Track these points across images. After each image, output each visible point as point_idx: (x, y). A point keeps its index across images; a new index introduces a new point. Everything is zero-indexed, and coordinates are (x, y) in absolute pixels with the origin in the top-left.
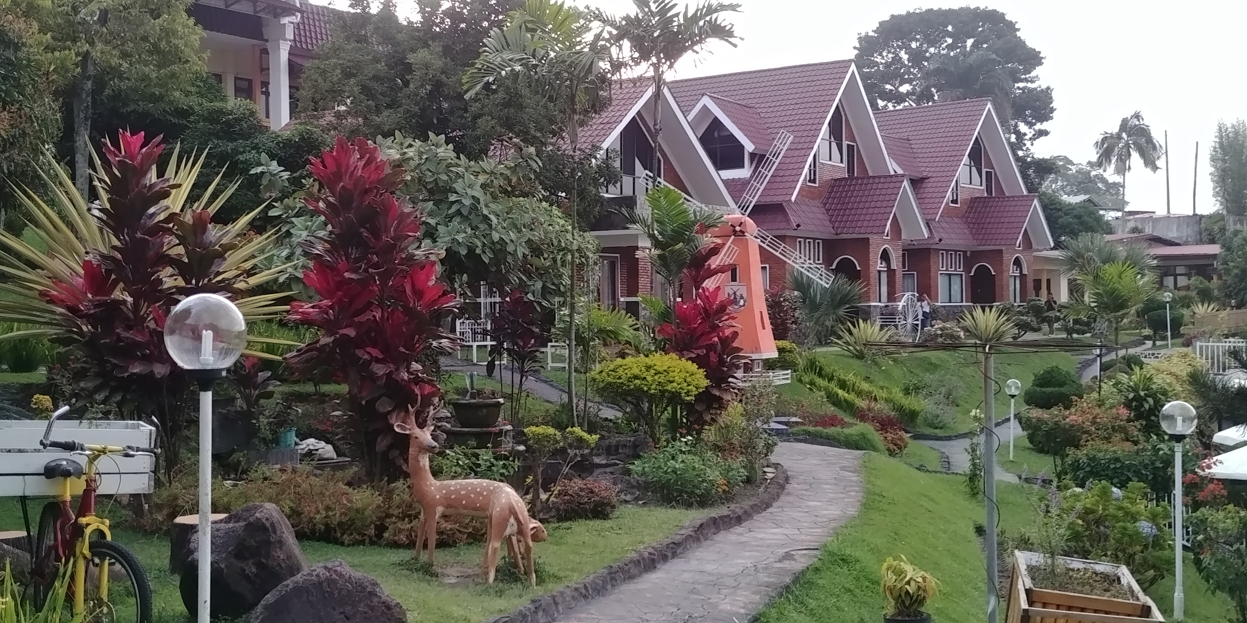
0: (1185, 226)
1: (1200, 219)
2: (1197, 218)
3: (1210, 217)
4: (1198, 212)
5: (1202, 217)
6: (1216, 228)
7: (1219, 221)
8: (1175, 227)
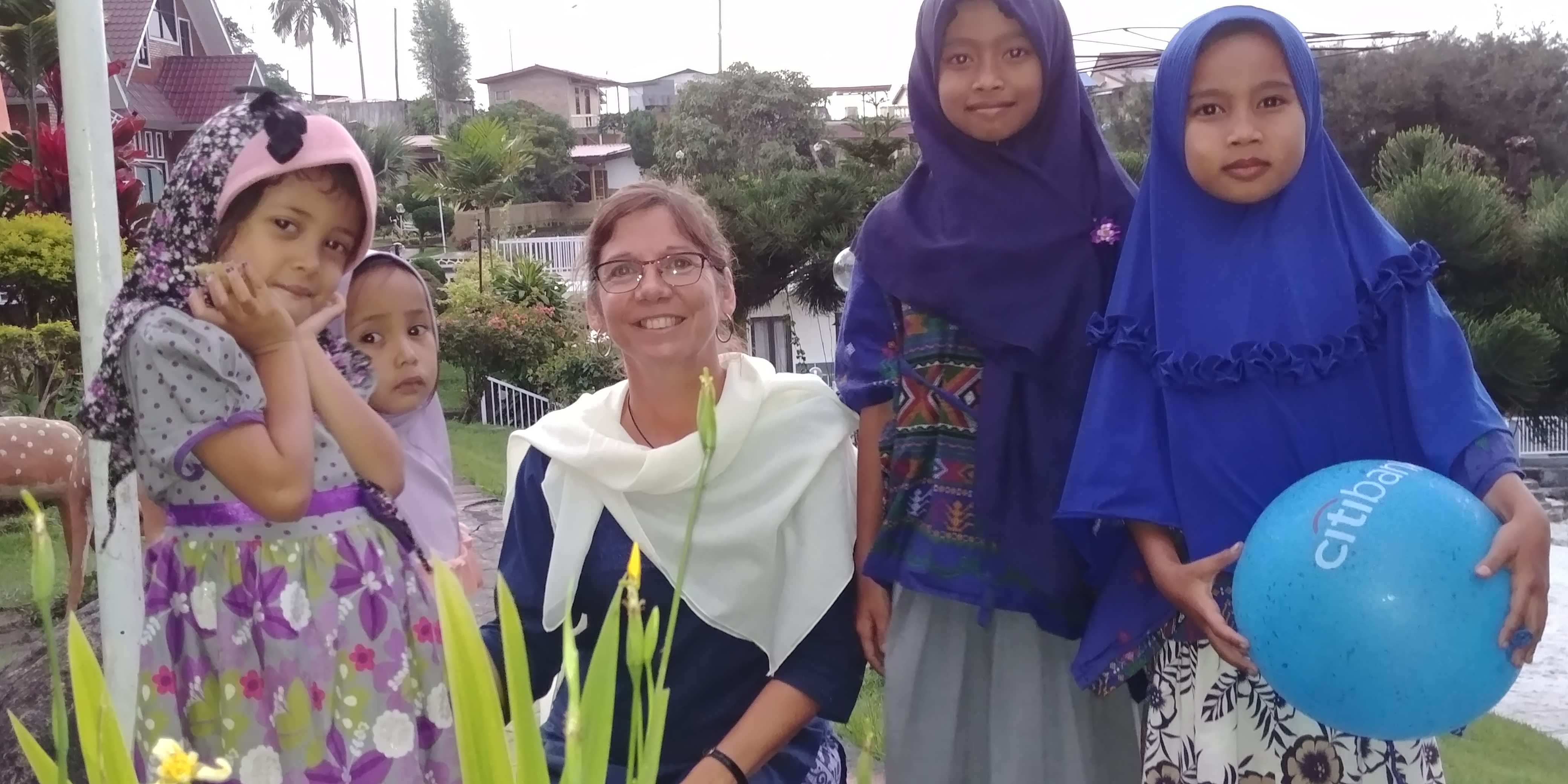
0: (389, 114)
1: (406, 106)
2: (402, 105)
3: (417, 103)
4: (403, 97)
5: (407, 103)
6: (426, 117)
7: (428, 107)
8: (377, 115)
